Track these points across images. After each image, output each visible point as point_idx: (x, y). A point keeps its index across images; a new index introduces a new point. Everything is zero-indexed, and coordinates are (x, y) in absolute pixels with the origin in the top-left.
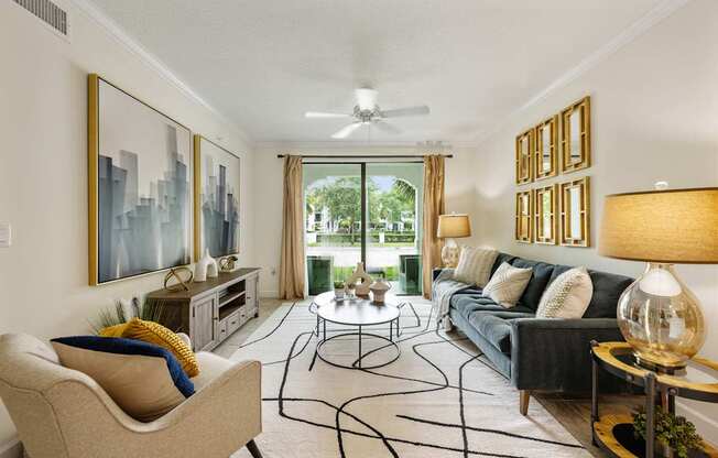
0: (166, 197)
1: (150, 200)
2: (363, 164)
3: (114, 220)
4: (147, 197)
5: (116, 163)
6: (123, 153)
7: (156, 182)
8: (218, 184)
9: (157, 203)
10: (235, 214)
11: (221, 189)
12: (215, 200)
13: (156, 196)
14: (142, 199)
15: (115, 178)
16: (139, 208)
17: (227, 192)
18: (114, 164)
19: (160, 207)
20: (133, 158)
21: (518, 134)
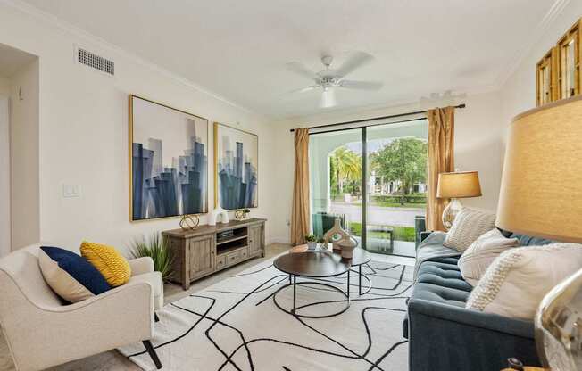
0: (186, 167)
1: (172, 169)
2: (364, 129)
3: (144, 182)
4: (170, 167)
5: (146, 147)
6: (151, 140)
7: (177, 157)
8: (235, 156)
9: (178, 171)
10: (254, 177)
11: (239, 160)
12: (232, 168)
13: (177, 167)
14: (166, 169)
15: (144, 156)
16: (163, 174)
17: (244, 162)
18: (144, 147)
19: (181, 174)
20: (159, 143)
21: (538, 60)
